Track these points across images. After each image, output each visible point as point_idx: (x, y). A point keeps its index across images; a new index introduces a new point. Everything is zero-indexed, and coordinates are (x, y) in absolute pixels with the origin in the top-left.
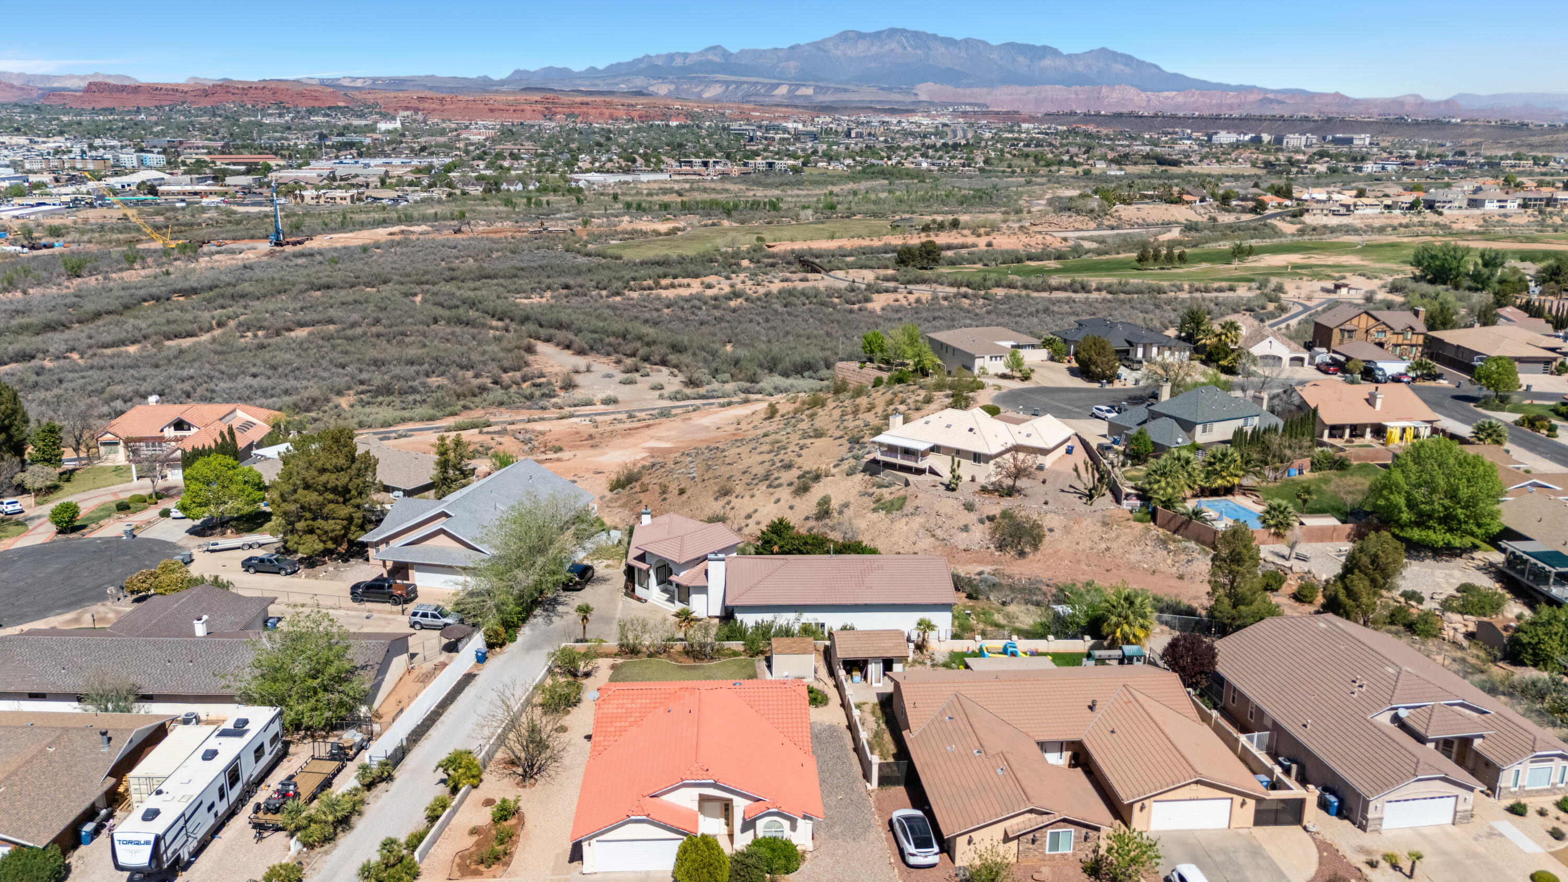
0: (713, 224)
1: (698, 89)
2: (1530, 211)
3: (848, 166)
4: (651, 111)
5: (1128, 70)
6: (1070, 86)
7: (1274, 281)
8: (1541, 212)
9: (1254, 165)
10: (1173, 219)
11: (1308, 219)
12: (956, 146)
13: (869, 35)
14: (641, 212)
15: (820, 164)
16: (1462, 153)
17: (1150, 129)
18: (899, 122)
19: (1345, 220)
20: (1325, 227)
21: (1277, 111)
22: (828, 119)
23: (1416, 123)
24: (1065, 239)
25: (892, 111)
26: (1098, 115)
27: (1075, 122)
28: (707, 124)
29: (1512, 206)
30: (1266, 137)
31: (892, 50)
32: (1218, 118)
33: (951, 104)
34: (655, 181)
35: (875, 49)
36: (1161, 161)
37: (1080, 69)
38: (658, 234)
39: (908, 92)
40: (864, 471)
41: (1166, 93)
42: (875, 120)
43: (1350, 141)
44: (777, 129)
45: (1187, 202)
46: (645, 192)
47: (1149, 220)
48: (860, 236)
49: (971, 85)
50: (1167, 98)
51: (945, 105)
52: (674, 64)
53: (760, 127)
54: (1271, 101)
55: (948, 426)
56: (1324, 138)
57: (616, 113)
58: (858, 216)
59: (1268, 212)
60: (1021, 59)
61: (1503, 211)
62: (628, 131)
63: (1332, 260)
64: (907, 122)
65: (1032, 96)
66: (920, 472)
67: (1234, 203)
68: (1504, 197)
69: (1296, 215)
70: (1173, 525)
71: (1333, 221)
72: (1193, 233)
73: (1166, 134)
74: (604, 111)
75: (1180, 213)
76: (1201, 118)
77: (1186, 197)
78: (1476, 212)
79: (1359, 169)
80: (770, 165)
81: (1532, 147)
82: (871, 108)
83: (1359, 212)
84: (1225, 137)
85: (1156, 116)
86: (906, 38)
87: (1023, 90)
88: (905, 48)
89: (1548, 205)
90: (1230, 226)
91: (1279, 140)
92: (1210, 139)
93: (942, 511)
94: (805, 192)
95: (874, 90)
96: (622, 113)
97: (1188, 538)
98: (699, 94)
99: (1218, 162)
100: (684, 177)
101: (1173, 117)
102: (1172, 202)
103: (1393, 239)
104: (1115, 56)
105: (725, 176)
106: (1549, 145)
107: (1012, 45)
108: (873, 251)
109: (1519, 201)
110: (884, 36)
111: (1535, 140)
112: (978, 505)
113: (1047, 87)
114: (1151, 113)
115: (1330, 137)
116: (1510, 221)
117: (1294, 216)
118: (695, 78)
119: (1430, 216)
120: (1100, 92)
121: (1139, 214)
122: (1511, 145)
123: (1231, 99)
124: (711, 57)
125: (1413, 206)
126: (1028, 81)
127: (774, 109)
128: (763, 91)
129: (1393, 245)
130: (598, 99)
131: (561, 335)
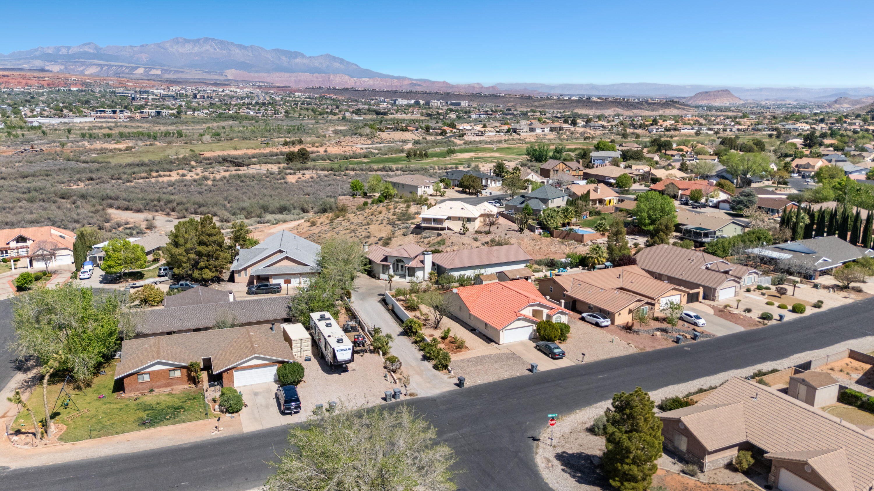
0: (151, 145)
1: (81, 69)
2: (554, 133)
3: (206, 114)
4: (56, 81)
5: (342, 66)
6: (313, 73)
7: (473, 165)
8: (558, 133)
9: (422, 115)
10: (406, 139)
11: (466, 137)
12: (264, 104)
13: (192, 41)
14: (92, 139)
15: (188, 113)
16: (510, 110)
17: (363, 97)
18: (223, 91)
19: (481, 138)
20: (474, 141)
21: (419, 89)
22: (178, 88)
23: (486, 96)
24: (362, 149)
25: (217, 84)
26: (335, 89)
27: (323, 93)
28: (98, 89)
29: (547, 130)
30: (422, 102)
31: (208, 50)
32: (396, 92)
33: (251, 82)
34: (86, 122)
35: (196, 49)
36: (378, 113)
37: (317, 65)
38: (120, 150)
39: (221, 74)
40: (412, 233)
41: (364, 79)
42: (209, 89)
43: (459, 104)
44: (148, 93)
45: (411, 131)
46: (86, 128)
47: (396, 139)
48: (252, 148)
49: (257, 72)
50: (364, 81)
51: (248, 82)
52: (60, 53)
53: (136, 92)
54: (415, 85)
55: (451, 208)
56: (447, 103)
57: (30, 82)
58: (236, 139)
59: (448, 135)
60: (284, 58)
61: (543, 133)
62: (43, 93)
63: (488, 155)
64: (229, 90)
65: (293, 78)
66: (443, 229)
67: (431, 131)
68: (543, 126)
69: (461, 136)
70: (562, 236)
71: (477, 139)
72: (418, 145)
73: (373, 100)
74: (21, 80)
75: (407, 135)
76: (388, 91)
77: (410, 128)
78: (533, 133)
79: (469, 117)
80: (158, 113)
81: (537, 107)
82: (203, 82)
83: (487, 134)
84: (402, 102)
85: (365, 90)
86: (215, 43)
87: (287, 75)
88: (215, 49)
89: (560, 130)
90: (433, 142)
91: (428, 103)
92: (395, 103)
93: (465, 242)
94: (191, 128)
95: (200, 72)
96: (35, 82)
97: (571, 240)
98: (82, 72)
99: (405, 113)
100: (103, 120)
101: (374, 91)
102: (403, 131)
103: (506, 146)
104: (334, 59)
105: (131, 119)
106: (543, 106)
107: (278, 50)
108: (265, 156)
109: (549, 129)
110: (201, 42)
111: (537, 103)
112: (479, 238)
113: (301, 74)
114: (363, 89)
115: (449, 102)
116: (547, 137)
117: (460, 137)
118: (78, 62)
119: (516, 136)
120: (329, 78)
121: (390, 136)
122: (528, 106)
123: (396, 83)
124: (87, 49)
125: (508, 131)
126: (289, 70)
127: (141, 81)
128: (127, 71)
129: (508, 148)
130: (14, 73)
131: (117, 203)
